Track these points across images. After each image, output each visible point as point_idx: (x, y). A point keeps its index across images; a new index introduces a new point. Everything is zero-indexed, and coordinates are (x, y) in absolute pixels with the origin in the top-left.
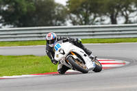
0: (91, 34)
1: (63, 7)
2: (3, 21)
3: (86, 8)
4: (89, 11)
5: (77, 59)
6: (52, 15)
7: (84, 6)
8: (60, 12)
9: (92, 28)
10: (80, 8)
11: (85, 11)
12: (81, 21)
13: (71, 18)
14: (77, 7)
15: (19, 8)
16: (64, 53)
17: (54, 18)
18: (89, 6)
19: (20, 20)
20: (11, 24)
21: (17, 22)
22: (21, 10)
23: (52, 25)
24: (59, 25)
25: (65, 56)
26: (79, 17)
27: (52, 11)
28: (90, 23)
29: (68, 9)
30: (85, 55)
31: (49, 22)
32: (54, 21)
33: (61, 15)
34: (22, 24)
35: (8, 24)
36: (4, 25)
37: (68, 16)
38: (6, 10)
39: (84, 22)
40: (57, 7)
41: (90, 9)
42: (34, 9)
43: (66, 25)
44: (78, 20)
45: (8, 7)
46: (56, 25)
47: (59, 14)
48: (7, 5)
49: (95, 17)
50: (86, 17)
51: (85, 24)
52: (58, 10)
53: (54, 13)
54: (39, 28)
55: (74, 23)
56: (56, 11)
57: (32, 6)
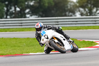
0: (94, 22)
1: (74, 3)
2: (30, 12)
3: (90, 3)
4: (92, 6)
5: (58, 43)
6: (66, 9)
7: (89, 2)
8: (72, 6)
9: (95, 18)
10: (86, 4)
11: (89, 6)
12: (87, 13)
13: (79, 11)
14: (84, 3)
15: (42, 4)
16: (48, 38)
17: (67, 11)
18: (92, 2)
19: (43, 12)
20: (36, 15)
21: (41, 13)
22: (43, 5)
23: (66, 16)
24: (71, 16)
25: (48, 40)
26: (85, 10)
27: (66, 6)
28: (93, 14)
29: (78, 5)
30: (64, 40)
31: (64, 14)
32: (67, 13)
33: (72, 8)
34: (44, 15)
35: (34, 15)
36: (31, 16)
37: (78, 10)
38: (33, 5)
39: (89, 14)
40: (69, 3)
41: (93, 4)
42: (53, 4)
43: (76, 16)
44: (85, 13)
45: (34, 3)
46: (69, 16)
47: (71, 8)
48: (33, 1)
49: (97, 10)
50: (90, 10)
51: (90, 15)
52: (70, 5)
53: (67, 7)
54: (56, 18)
55: (82, 14)
56: (69, 6)
57: (52, 2)
